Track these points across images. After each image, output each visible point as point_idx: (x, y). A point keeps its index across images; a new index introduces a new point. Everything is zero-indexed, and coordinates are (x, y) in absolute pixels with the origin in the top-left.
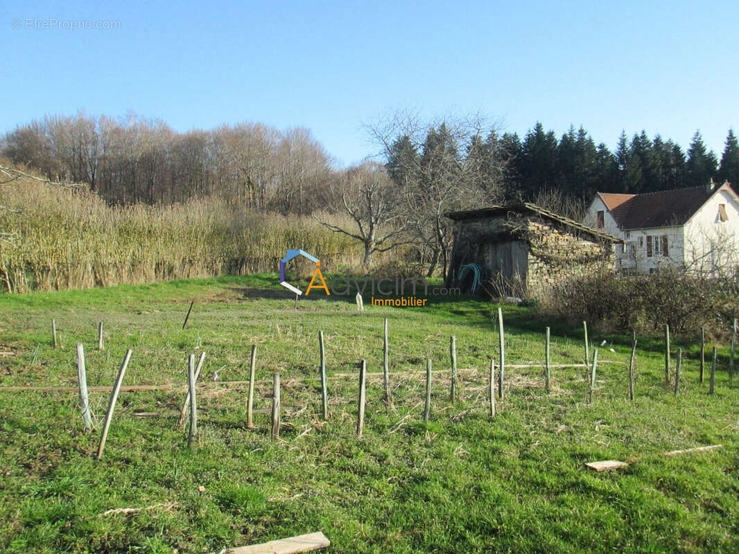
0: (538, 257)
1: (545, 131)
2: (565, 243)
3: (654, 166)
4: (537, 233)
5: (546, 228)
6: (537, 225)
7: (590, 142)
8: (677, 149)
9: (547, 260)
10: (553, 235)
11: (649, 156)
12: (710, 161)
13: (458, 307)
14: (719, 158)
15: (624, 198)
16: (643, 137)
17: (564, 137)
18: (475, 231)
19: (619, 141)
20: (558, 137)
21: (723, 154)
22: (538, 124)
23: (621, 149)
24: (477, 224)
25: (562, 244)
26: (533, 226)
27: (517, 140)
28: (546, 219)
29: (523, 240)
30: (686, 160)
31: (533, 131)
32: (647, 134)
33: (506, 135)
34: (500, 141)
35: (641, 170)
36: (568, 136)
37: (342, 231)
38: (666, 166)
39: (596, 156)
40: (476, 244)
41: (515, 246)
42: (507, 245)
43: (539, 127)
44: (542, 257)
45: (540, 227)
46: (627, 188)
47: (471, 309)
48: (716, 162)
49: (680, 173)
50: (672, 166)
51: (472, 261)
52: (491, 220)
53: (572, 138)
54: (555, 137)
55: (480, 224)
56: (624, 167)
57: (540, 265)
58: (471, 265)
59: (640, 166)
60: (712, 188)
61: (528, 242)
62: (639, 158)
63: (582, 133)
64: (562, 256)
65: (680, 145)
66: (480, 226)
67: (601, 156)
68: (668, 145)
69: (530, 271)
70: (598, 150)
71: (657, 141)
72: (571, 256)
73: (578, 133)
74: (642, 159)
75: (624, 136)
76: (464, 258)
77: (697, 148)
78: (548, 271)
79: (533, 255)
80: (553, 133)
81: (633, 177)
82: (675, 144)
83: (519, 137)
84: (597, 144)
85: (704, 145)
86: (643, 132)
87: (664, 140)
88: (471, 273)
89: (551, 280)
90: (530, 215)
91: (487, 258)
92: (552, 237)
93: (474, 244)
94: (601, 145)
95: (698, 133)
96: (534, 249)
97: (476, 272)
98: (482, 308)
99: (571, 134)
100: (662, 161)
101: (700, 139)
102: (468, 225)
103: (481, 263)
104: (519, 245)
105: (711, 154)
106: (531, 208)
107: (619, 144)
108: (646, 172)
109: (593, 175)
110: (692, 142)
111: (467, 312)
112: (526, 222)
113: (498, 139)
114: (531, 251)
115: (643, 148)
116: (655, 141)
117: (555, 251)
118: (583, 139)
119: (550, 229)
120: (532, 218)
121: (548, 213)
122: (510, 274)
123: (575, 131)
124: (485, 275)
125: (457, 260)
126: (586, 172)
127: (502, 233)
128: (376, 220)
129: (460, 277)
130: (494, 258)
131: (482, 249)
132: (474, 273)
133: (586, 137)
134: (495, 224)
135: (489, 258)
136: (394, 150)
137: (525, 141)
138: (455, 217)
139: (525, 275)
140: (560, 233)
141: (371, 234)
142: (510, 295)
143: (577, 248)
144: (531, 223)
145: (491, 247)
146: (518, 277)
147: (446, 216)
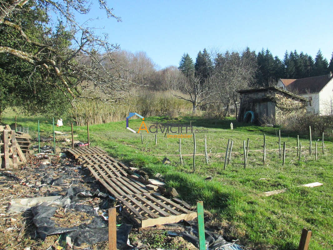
0: (279, 108)
1: (251, 51)
2: (289, 102)
3: (300, 66)
4: (279, 98)
5: (282, 96)
6: (279, 95)
7: (271, 56)
8: (310, 58)
9: (282, 109)
10: (284, 99)
11: (298, 61)
12: (325, 63)
13: (249, 128)
14: (329, 62)
15: (292, 81)
16: (295, 53)
17: (259, 53)
18: (251, 98)
19: (285, 55)
20: (257, 54)
21: (331, 60)
22: (248, 48)
23: (286, 58)
24: (252, 95)
25: (288, 102)
26: (277, 96)
28: (282, 93)
29: (273, 101)
30: (314, 63)
31: (245, 51)
32: (297, 51)
33: (233, 53)
35: (294, 68)
36: (261, 53)
37: (183, 98)
38: (306, 66)
39: (274, 62)
40: (251, 103)
41: (269, 104)
42: (265, 103)
43: (248, 49)
44: (280, 108)
45: (280, 96)
46: (288, 76)
47: (255, 129)
48: (327, 63)
49: (311, 69)
50: (308, 66)
51: (250, 110)
52: (258, 93)
53: (263, 54)
54: (256, 54)
55: (253, 95)
56: (287, 67)
57: (280, 111)
58: (250, 112)
59: (294, 66)
60: (331, 76)
61: (275, 102)
62: (294, 62)
63: (268, 51)
64: (288, 107)
65: (311, 56)
67: (276, 62)
68: (306, 56)
69: (276, 114)
70: (274, 59)
71: (301, 54)
72: (291, 107)
73: (266, 52)
74: (295, 63)
75: (287, 52)
76: (246, 108)
77: (319, 57)
78: (283, 113)
79: (277, 107)
80: (255, 52)
81: (292, 71)
82: (309, 56)
83: (239, 54)
84: (274, 56)
85: (322, 56)
86: (295, 51)
87: (304, 54)
88: (250, 115)
89: (284, 117)
90: (276, 91)
91: (256, 109)
93: (250, 103)
94: (276, 57)
95: (319, 51)
96: (277, 105)
98: (259, 128)
99: (262, 52)
100: (304, 63)
101: (320, 53)
102: (247, 95)
103: (254, 110)
104: (271, 103)
105: (325, 60)
106: (277, 88)
107: (285, 56)
108: (297, 68)
109: (273, 70)
110: (317, 55)
111: (254, 130)
112: (274, 94)
113: (230, 55)
114: (276, 105)
115: (295, 58)
116: (300, 54)
117: (285, 105)
118: (268, 54)
119: (283, 96)
120: (277, 92)
121: (283, 90)
122: (267, 115)
123: (264, 51)
124: (256, 115)
125: (242, 110)
126: (270, 69)
127: (265, 98)
128: (198, 93)
129: (245, 117)
130: (260, 109)
131: (254, 105)
132: (251, 115)
133: (269, 53)
134: (260, 95)
135: (257, 109)
136: (182, 61)
137: (242, 56)
138: (241, 92)
139: (274, 115)
140: (287, 98)
141: (195, 99)
142: (269, 123)
143: (293, 104)
144: (276, 94)
145: (258, 104)
146: (272, 116)
147: (237, 92)
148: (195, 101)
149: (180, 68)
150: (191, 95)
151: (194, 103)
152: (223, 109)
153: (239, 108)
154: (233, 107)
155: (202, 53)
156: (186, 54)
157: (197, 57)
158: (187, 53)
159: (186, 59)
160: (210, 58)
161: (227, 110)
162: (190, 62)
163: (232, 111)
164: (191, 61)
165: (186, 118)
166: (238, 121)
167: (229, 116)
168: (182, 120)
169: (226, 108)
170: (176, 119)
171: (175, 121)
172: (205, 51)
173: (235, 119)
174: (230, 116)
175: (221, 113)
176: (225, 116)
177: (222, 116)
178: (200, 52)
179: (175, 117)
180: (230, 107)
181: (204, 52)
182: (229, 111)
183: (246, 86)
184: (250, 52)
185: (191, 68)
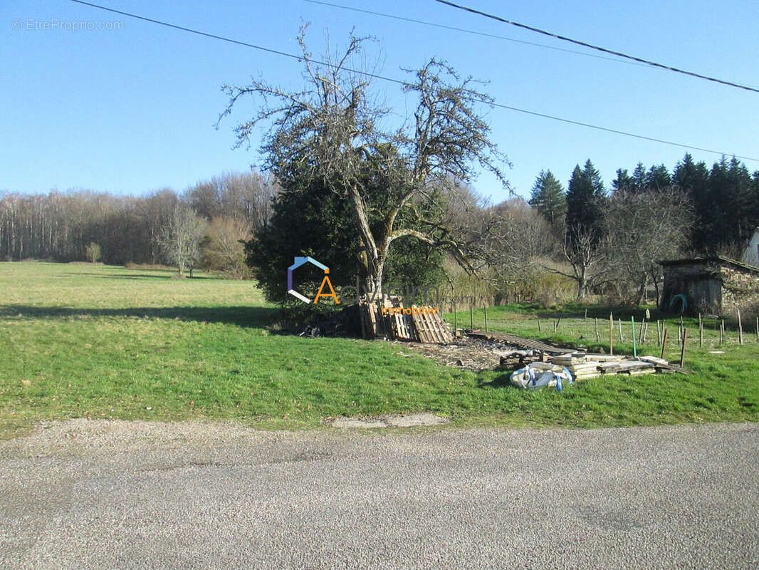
0: (728, 289)
1: (695, 161)
2: (746, 280)
4: (727, 274)
5: (732, 270)
6: (726, 269)
7: (745, 171)
9: (734, 291)
10: (737, 275)
17: (716, 166)
18: (682, 274)
20: (709, 167)
22: (687, 155)
24: (682, 268)
25: (744, 280)
26: (723, 270)
27: (664, 172)
28: (732, 265)
29: (719, 279)
31: (682, 163)
33: (653, 167)
34: (648, 174)
36: (720, 166)
37: (559, 272)
39: (751, 185)
40: (681, 282)
41: (711, 283)
42: (705, 282)
43: (688, 158)
44: (730, 289)
45: (729, 270)
51: (680, 293)
52: (692, 266)
53: (724, 168)
54: (706, 168)
57: (730, 294)
58: (680, 295)
61: (722, 280)
63: (734, 162)
64: (743, 288)
66: (684, 270)
67: (757, 184)
69: (723, 298)
70: (752, 178)
72: (750, 288)
73: (731, 162)
76: (673, 290)
78: (735, 298)
79: (725, 288)
80: (704, 164)
83: (667, 169)
88: (680, 301)
89: (737, 304)
90: (721, 263)
91: (690, 290)
92: (736, 276)
94: (756, 173)
96: (725, 284)
97: (684, 300)
99: (722, 163)
102: (675, 269)
103: (686, 293)
104: (715, 282)
106: (722, 258)
109: (749, 203)
112: (719, 267)
113: (646, 172)
114: (723, 285)
117: (739, 285)
118: (735, 169)
119: (735, 271)
120: (723, 264)
121: (733, 261)
122: (709, 300)
123: (727, 161)
124: (690, 301)
125: (667, 293)
126: (741, 201)
127: (702, 274)
128: (586, 264)
129: (671, 304)
130: (696, 290)
131: (686, 285)
132: (682, 300)
133: (740, 166)
134: (696, 269)
135: (692, 291)
136: (538, 186)
137: (674, 174)
138: (665, 264)
139: (719, 300)
140: (743, 274)
141: (583, 274)
142: (711, 313)
143: (754, 283)
144: (722, 268)
145: (693, 284)
146: (716, 302)
147: (657, 263)
148: (583, 277)
149: (533, 202)
150: (574, 267)
151: (580, 280)
152: (635, 291)
153: (662, 289)
154: (652, 288)
155: (583, 169)
156: (546, 172)
157: (570, 178)
158: (548, 170)
159: (547, 183)
160: (600, 181)
161: (641, 292)
162: (555, 190)
163: (651, 295)
164: (557, 187)
165: (569, 306)
166: (661, 310)
167: (645, 303)
168: (564, 310)
169: (639, 289)
170: (553, 308)
171: (551, 311)
172: (588, 165)
173: (656, 307)
174: (648, 303)
175: (631, 299)
176: (638, 303)
177: (632, 303)
178: (578, 167)
179: (550, 306)
180: (647, 288)
181: (586, 167)
182: (645, 296)
183: (674, 253)
184: (692, 164)
185: (557, 202)
